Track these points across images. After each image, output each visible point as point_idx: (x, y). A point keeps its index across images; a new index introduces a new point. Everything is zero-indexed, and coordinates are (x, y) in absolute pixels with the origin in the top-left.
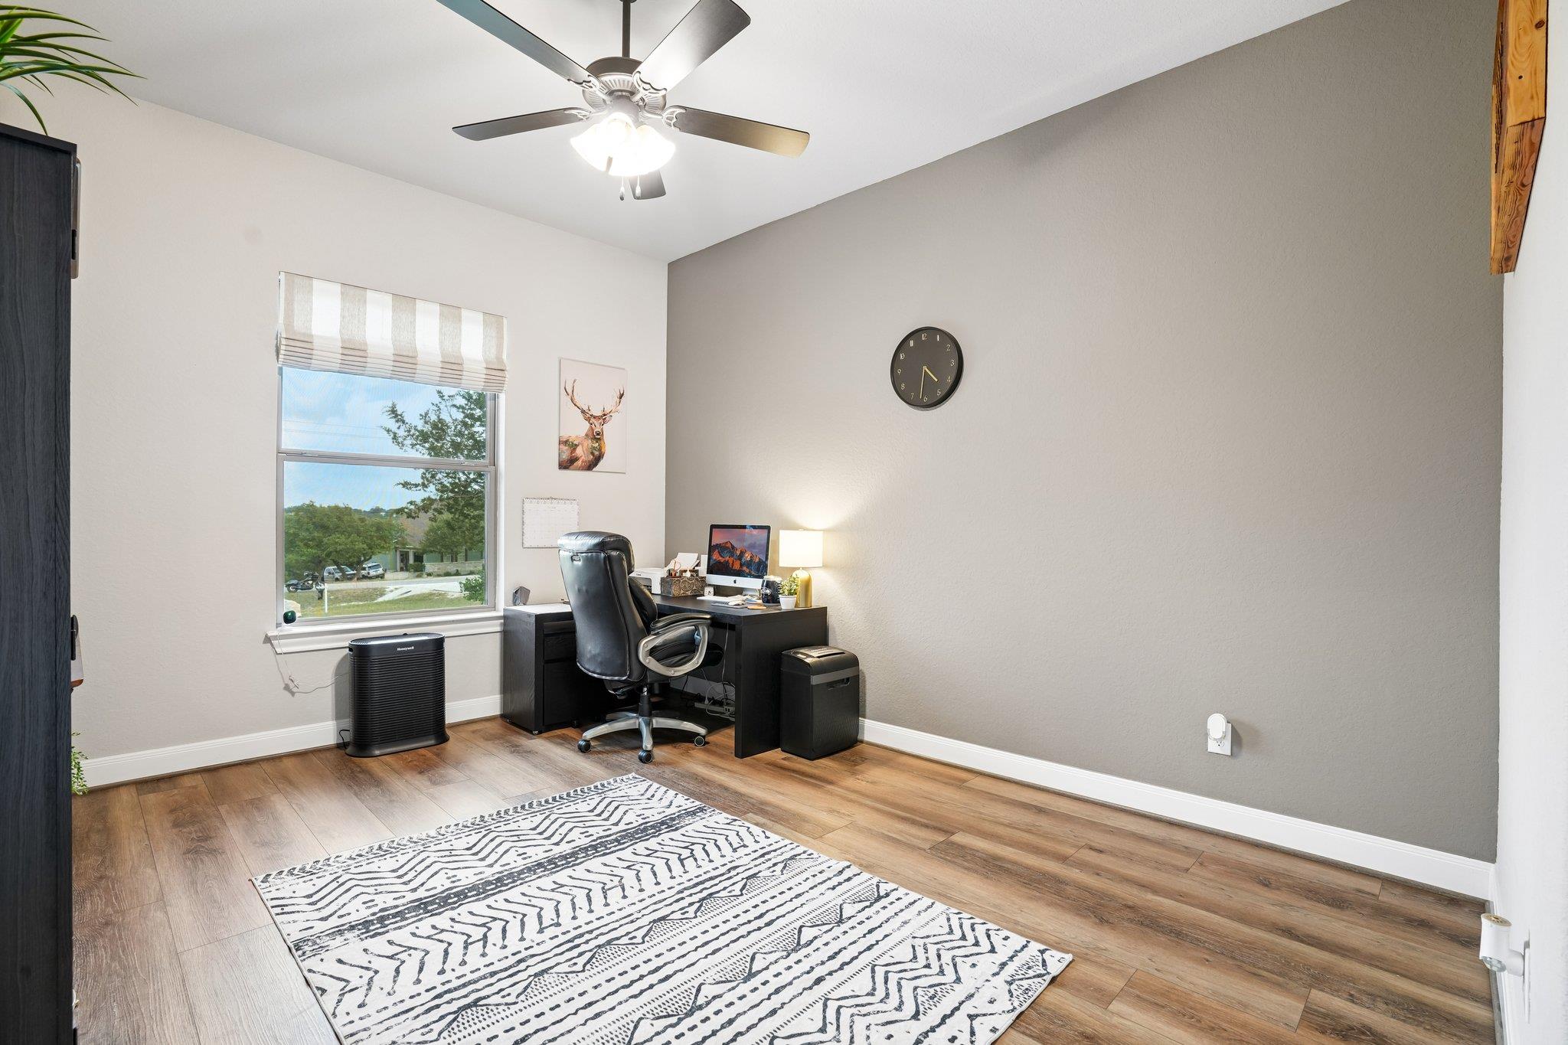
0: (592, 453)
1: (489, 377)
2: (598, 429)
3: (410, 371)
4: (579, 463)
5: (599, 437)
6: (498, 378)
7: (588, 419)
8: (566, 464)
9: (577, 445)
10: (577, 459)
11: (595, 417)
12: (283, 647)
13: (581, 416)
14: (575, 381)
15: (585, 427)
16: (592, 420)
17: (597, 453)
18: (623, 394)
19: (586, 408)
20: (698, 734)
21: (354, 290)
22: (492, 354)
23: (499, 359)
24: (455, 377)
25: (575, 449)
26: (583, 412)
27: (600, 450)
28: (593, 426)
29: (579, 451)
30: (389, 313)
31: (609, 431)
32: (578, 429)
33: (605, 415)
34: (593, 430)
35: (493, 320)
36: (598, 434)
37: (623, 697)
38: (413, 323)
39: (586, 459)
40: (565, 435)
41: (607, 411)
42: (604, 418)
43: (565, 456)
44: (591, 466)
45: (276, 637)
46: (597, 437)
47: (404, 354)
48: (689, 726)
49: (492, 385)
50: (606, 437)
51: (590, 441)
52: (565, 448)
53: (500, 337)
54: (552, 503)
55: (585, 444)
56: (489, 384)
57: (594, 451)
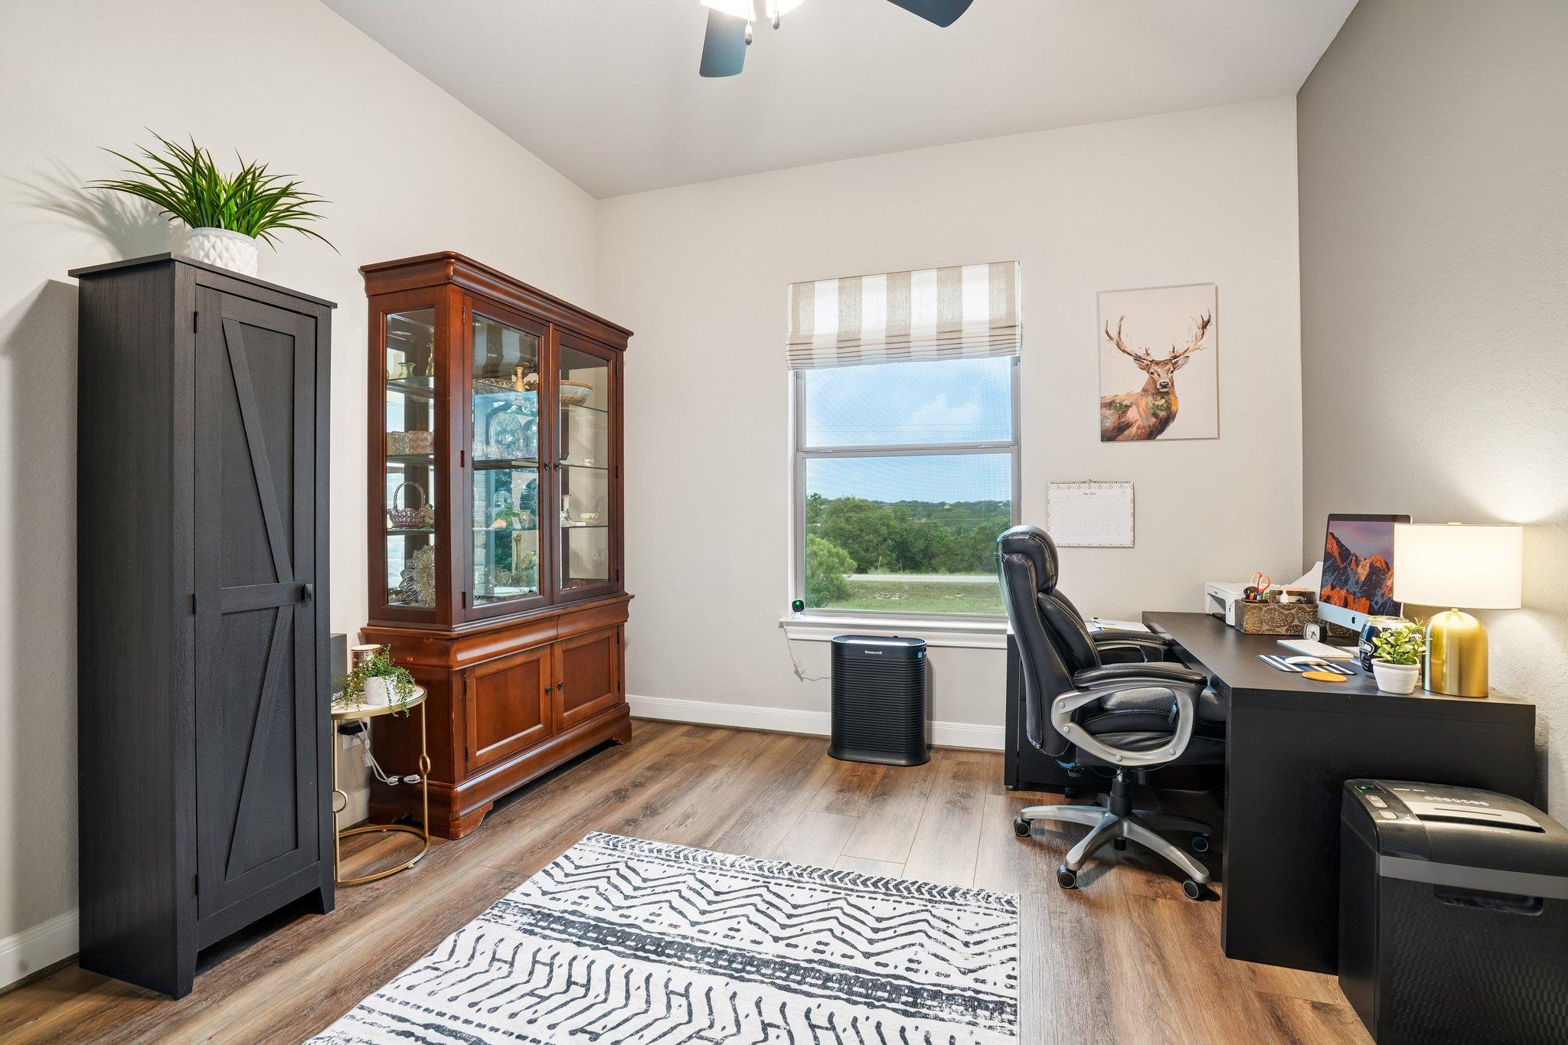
0: (1155, 415)
1: (995, 338)
2: (1164, 379)
3: (903, 350)
4: (1133, 430)
5: (1165, 390)
6: (1005, 338)
7: (1147, 368)
8: (1110, 435)
9: (1128, 407)
10: (1129, 425)
11: (1157, 363)
12: (794, 633)
13: (1134, 365)
14: (1122, 319)
15: (1139, 379)
16: (1154, 368)
17: (1162, 414)
18: (1209, 321)
19: (1141, 353)
20: (1191, 878)
21: (850, 281)
22: (1002, 311)
23: (1011, 314)
24: (955, 346)
25: (1124, 413)
26: (1138, 358)
27: (1168, 408)
28: (1156, 376)
29: (1132, 415)
30: (884, 294)
31: (1183, 381)
32: (1130, 382)
33: (1175, 357)
34: (1155, 382)
35: (1002, 268)
36: (1164, 387)
37: (1074, 775)
38: (908, 298)
39: (1145, 424)
40: (1109, 395)
41: (1180, 349)
42: (1174, 361)
43: (1109, 424)
44: (1152, 433)
45: (789, 624)
46: (1164, 391)
47: (896, 334)
48: (1178, 857)
49: (999, 347)
50: (1178, 390)
51: (1150, 398)
52: (1109, 412)
53: (1011, 287)
54: (1090, 488)
55: (1143, 404)
56: (996, 347)
57: (1158, 412)
